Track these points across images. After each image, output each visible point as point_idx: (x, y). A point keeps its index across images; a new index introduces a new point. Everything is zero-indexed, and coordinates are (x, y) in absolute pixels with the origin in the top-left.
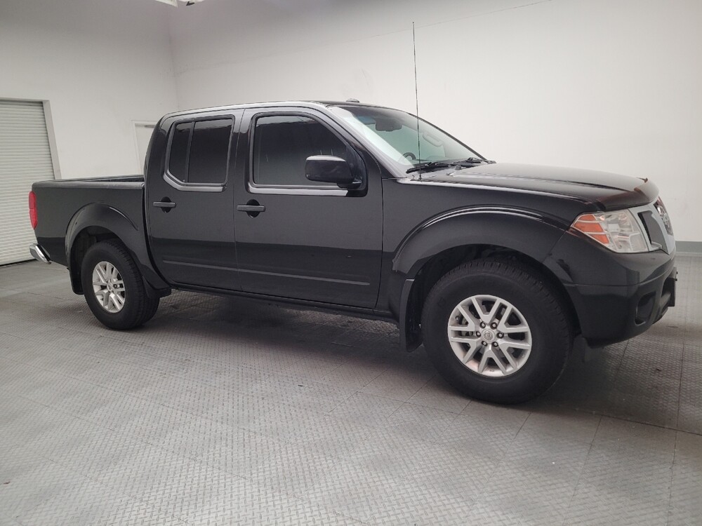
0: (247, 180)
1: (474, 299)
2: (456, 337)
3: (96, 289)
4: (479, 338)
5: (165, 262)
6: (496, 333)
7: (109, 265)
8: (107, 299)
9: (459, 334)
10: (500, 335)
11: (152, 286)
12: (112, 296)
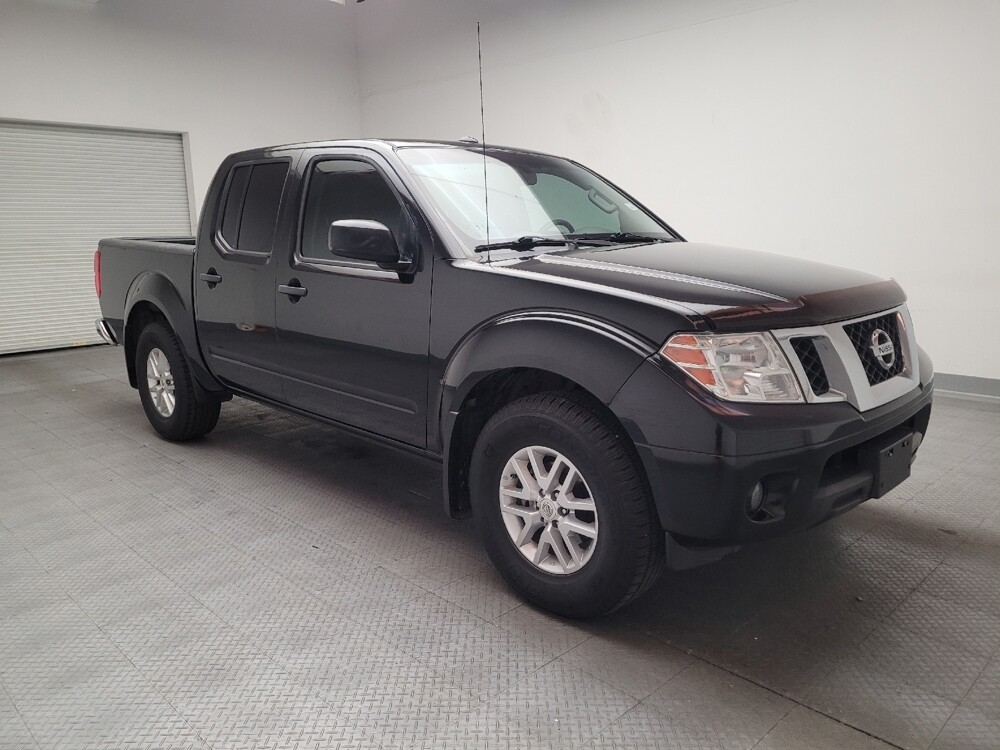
0: (293, 250)
1: (529, 451)
2: (510, 505)
3: (151, 384)
4: (537, 512)
5: (213, 356)
6: (557, 507)
7: (161, 352)
8: (160, 397)
9: (518, 502)
10: (564, 511)
11: (202, 386)
12: (165, 395)
